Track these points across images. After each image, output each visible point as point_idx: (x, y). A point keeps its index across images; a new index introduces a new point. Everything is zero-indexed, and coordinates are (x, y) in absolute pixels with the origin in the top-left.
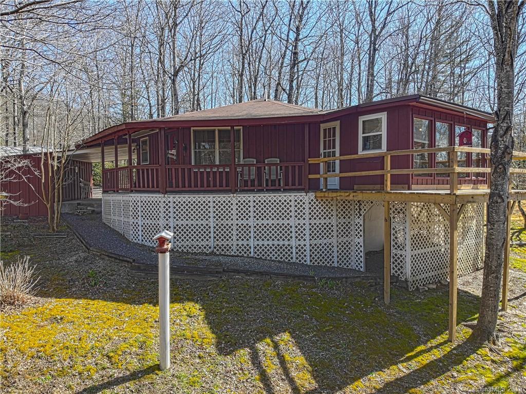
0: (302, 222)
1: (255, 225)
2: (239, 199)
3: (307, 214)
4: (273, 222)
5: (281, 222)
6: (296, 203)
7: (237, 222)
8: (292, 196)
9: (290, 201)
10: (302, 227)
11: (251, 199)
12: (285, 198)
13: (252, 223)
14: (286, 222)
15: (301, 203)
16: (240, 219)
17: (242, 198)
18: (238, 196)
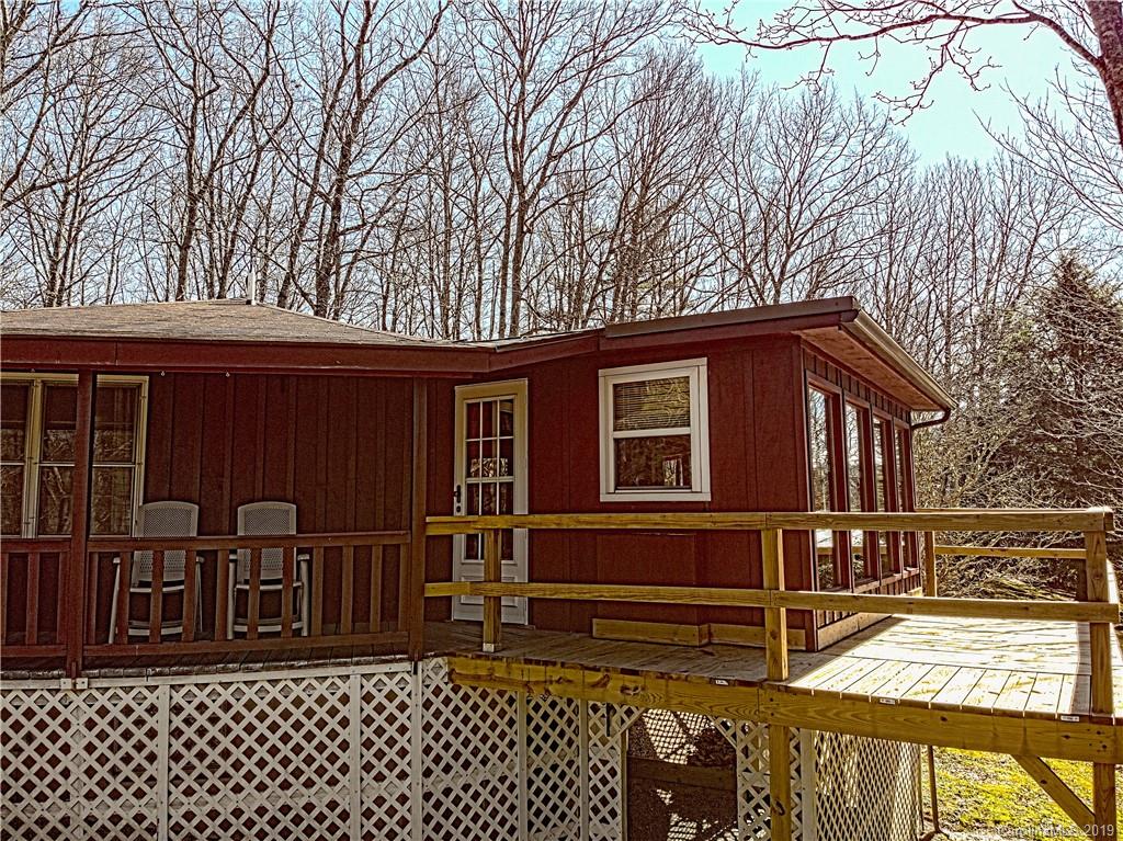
0: (392, 788)
1: (177, 816)
2: (103, 700)
3: (415, 751)
4: (260, 799)
5: (298, 797)
6: (369, 709)
7: (89, 808)
8: (352, 681)
9: (345, 699)
10: (391, 812)
11: (162, 697)
12: (321, 689)
13: (162, 812)
14: (321, 795)
15: (391, 708)
16: (103, 795)
17: (115, 696)
18: (99, 685)
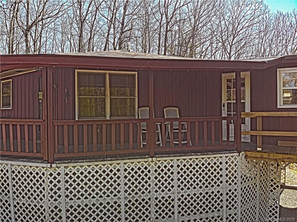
0: (233, 187)
1: (179, 196)
2: (159, 164)
4: (200, 191)
6: (227, 166)
7: (156, 195)
8: (223, 158)
10: (233, 193)
11: (174, 163)
13: (175, 195)
15: (233, 165)
17: (162, 163)
18: (158, 160)
